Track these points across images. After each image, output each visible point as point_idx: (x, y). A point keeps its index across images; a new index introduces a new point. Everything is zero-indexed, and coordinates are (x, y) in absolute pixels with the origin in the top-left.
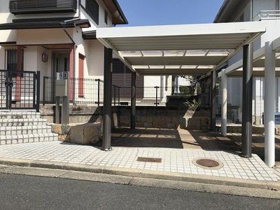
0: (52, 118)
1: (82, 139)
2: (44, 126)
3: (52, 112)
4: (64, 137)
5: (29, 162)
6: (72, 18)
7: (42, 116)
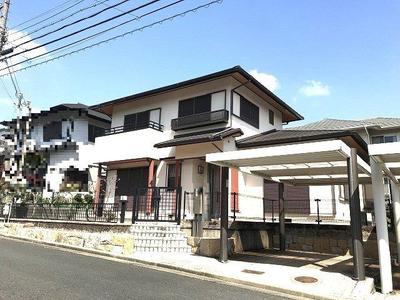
0: (190, 231)
1: (208, 252)
2: (182, 238)
3: (190, 225)
4: (195, 249)
5: (156, 262)
6: (222, 129)
7: (182, 228)
